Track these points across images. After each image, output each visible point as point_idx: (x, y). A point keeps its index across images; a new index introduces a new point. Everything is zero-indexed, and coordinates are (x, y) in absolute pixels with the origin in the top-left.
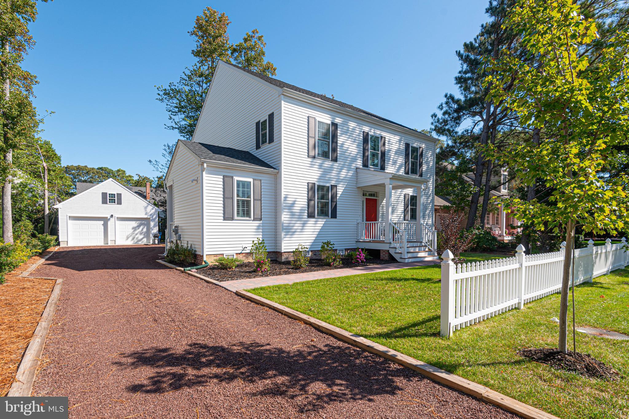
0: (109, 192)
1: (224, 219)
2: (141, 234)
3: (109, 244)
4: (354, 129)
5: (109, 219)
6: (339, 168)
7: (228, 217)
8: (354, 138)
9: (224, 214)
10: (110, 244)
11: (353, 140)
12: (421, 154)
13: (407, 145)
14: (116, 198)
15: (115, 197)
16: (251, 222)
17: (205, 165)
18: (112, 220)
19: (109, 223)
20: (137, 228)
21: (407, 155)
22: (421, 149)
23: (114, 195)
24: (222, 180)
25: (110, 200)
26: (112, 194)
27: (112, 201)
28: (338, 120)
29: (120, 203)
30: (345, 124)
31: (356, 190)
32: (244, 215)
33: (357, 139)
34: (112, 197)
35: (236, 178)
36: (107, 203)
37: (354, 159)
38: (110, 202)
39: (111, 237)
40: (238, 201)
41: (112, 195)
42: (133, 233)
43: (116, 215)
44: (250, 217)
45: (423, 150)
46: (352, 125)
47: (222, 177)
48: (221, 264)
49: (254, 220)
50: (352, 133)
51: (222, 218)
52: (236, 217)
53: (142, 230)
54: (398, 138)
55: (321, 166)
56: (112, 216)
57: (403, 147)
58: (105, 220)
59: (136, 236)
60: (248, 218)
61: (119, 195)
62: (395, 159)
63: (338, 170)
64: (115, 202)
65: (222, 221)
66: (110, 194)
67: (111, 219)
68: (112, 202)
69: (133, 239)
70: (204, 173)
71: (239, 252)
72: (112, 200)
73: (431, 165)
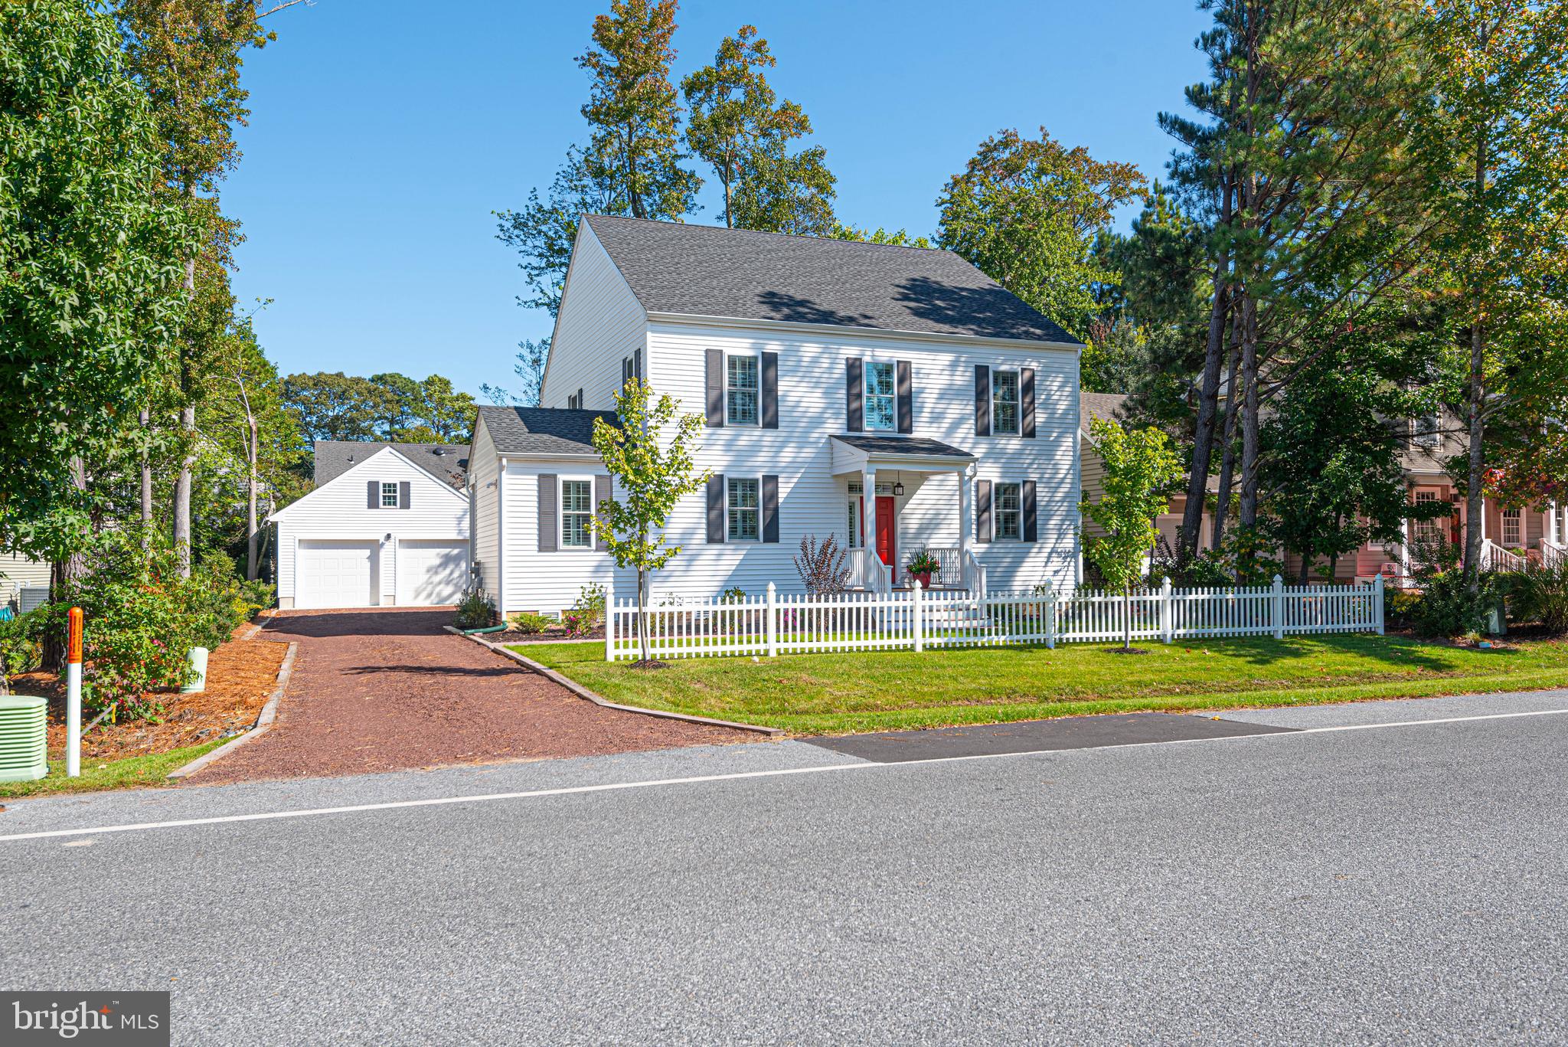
0: (383, 479)
1: (540, 550)
2: (448, 583)
3: (382, 605)
4: (815, 360)
5: (383, 544)
6: (777, 444)
7: (547, 544)
8: (814, 380)
9: (540, 540)
10: (385, 604)
11: (812, 385)
12: (1029, 387)
13: (981, 372)
14: (398, 494)
15: (395, 491)
16: (592, 553)
17: (504, 461)
18: (389, 546)
19: (383, 553)
20: (440, 569)
21: (981, 395)
22: (1027, 374)
23: (395, 485)
24: (536, 482)
25: (384, 497)
26: (389, 485)
27: (390, 501)
28: (773, 347)
29: (406, 505)
30: (792, 351)
31: (831, 481)
32: (578, 542)
33: (823, 380)
34: (390, 491)
35: (562, 478)
36: (378, 507)
37: (818, 421)
38: (384, 504)
39: (385, 588)
40: (566, 517)
41: (390, 487)
42: (428, 583)
43: (398, 535)
44: (589, 545)
45: (1032, 378)
46: (810, 349)
47: (536, 477)
48: (521, 624)
49: (597, 550)
50: (810, 369)
51: (536, 548)
52: (561, 545)
53: (451, 573)
54: (951, 358)
55: (729, 446)
56: (388, 536)
57: (964, 377)
58: (374, 546)
59: (438, 589)
60: (585, 547)
61: (406, 486)
62: (937, 410)
63: (774, 449)
64: (395, 504)
65: (536, 553)
66: (384, 485)
67: (387, 543)
68: (389, 504)
69: (429, 595)
70: (504, 473)
71: (569, 608)
72: (389, 497)
73: (1060, 412)
